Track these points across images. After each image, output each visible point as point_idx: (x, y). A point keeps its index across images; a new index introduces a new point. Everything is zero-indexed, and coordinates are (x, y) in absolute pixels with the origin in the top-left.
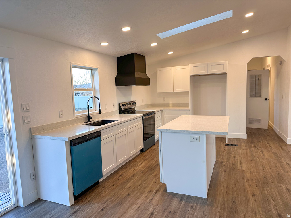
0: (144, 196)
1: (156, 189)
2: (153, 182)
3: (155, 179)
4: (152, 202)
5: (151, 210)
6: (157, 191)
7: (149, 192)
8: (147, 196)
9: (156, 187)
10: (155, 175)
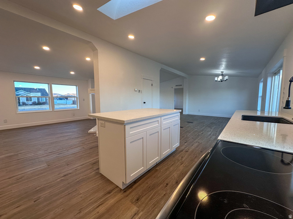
0: (191, 150)
1: (182, 152)
2: (185, 158)
3: (183, 160)
4: (185, 146)
5: (186, 144)
6: (182, 151)
7: (187, 151)
8: (189, 149)
9: (182, 153)
10: (181, 164)
